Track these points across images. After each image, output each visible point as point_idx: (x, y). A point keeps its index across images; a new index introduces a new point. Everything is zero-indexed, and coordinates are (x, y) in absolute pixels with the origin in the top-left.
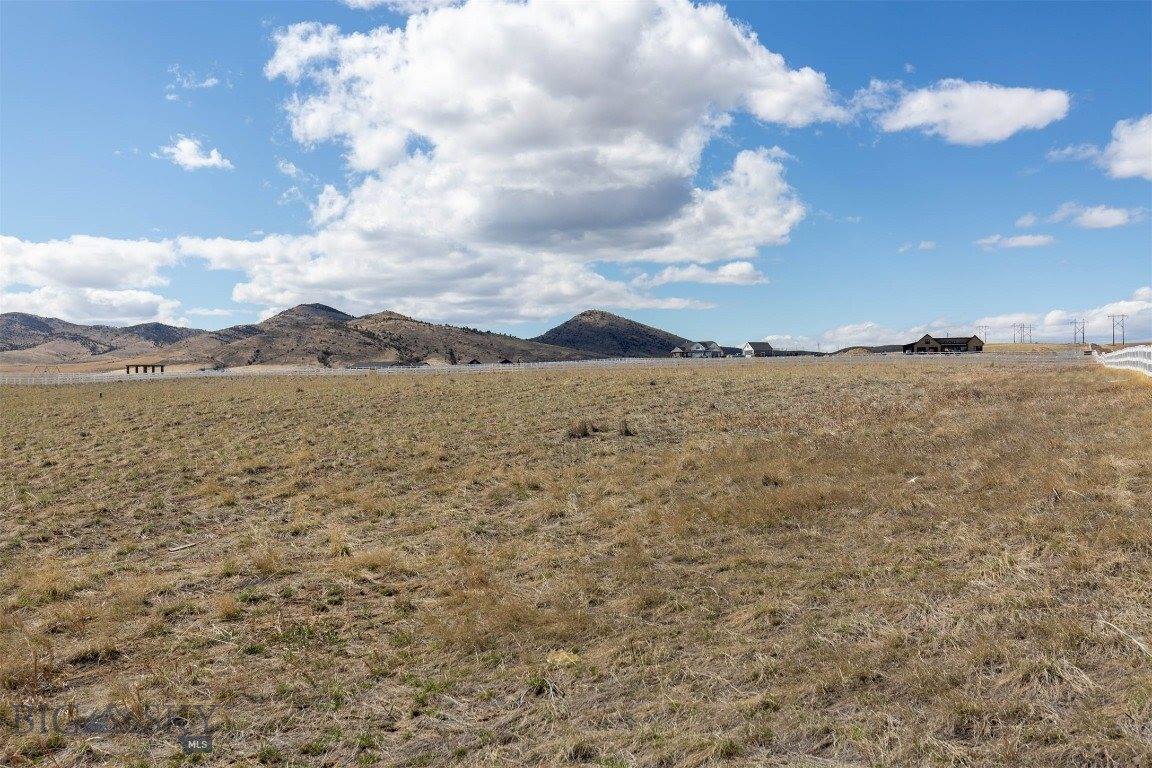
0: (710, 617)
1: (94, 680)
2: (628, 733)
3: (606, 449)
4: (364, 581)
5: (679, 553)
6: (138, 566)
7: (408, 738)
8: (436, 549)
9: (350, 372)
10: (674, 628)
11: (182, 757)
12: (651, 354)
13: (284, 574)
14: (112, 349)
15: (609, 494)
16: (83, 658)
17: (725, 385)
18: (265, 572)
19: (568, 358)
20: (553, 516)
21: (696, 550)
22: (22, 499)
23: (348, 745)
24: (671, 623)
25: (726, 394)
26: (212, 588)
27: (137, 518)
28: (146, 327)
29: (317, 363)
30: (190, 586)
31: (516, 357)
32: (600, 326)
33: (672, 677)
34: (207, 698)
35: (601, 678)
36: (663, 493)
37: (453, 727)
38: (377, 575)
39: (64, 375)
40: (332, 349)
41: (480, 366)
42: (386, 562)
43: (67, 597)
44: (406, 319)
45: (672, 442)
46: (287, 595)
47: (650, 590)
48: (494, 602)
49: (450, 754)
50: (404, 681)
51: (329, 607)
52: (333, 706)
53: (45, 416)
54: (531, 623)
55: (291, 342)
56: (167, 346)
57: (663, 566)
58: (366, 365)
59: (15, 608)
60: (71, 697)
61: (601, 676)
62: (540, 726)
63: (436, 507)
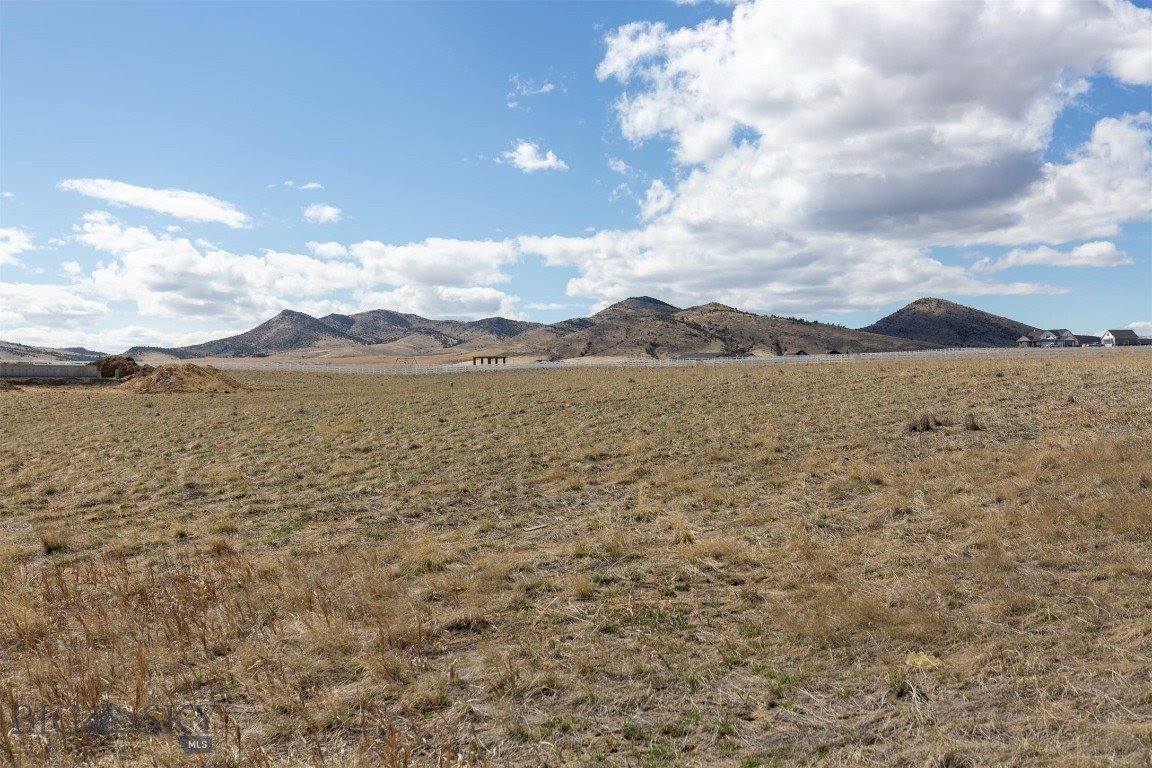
0: (1089, 630)
1: (468, 647)
2: (1004, 746)
3: (952, 444)
4: (709, 569)
5: (1046, 558)
6: (499, 544)
7: (766, 728)
8: (778, 541)
9: (679, 363)
10: (1047, 638)
11: (553, 725)
12: (995, 344)
13: (632, 558)
14: (460, 342)
15: (959, 491)
16: (458, 626)
17: (1084, 377)
18: (614, 555)
19: (901, 349)
20: (898, 513)
21: (1067, 555)
22: (396, 478)
23: (706, 730)
24: (1043, 632)
25: (1086, 386)
26: (566, 567)
27: (494, 498)
28: (489, 320)
29: (644, 354)
30: (547, 564)
31: (846, 348)
32: (936, 314)
33: (1050, 690)
34: (569, 672)
35: (967, 686)
36: (1022, 493)
37: (813, 721)
38: (721, 564)
39: (421, 366)
40: (659, 341)
41: (807, 357)
42: (729, 552)
43: (441, 569)
44: (732, 310)
45: (1026, 438)
46: (637, 579)
47: (1017, 596)
48: (844, 599)
49: (811, 749)
50: (757, 671)
51: (677, 593)
52: (690, 690)
53: (408, 403)
54: (887, 622)
55: (621, 335)
56: (508, 339)
57: (1027, 571)
58: (692, 356)
59: (397, 576)
60: (452, 660)
61: (967, 684)
62: (905, 729)
63: (774, 499)
